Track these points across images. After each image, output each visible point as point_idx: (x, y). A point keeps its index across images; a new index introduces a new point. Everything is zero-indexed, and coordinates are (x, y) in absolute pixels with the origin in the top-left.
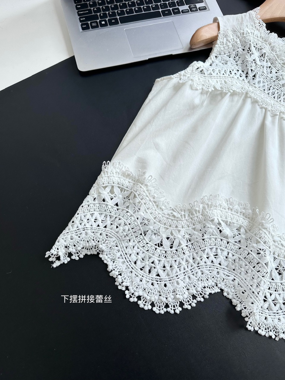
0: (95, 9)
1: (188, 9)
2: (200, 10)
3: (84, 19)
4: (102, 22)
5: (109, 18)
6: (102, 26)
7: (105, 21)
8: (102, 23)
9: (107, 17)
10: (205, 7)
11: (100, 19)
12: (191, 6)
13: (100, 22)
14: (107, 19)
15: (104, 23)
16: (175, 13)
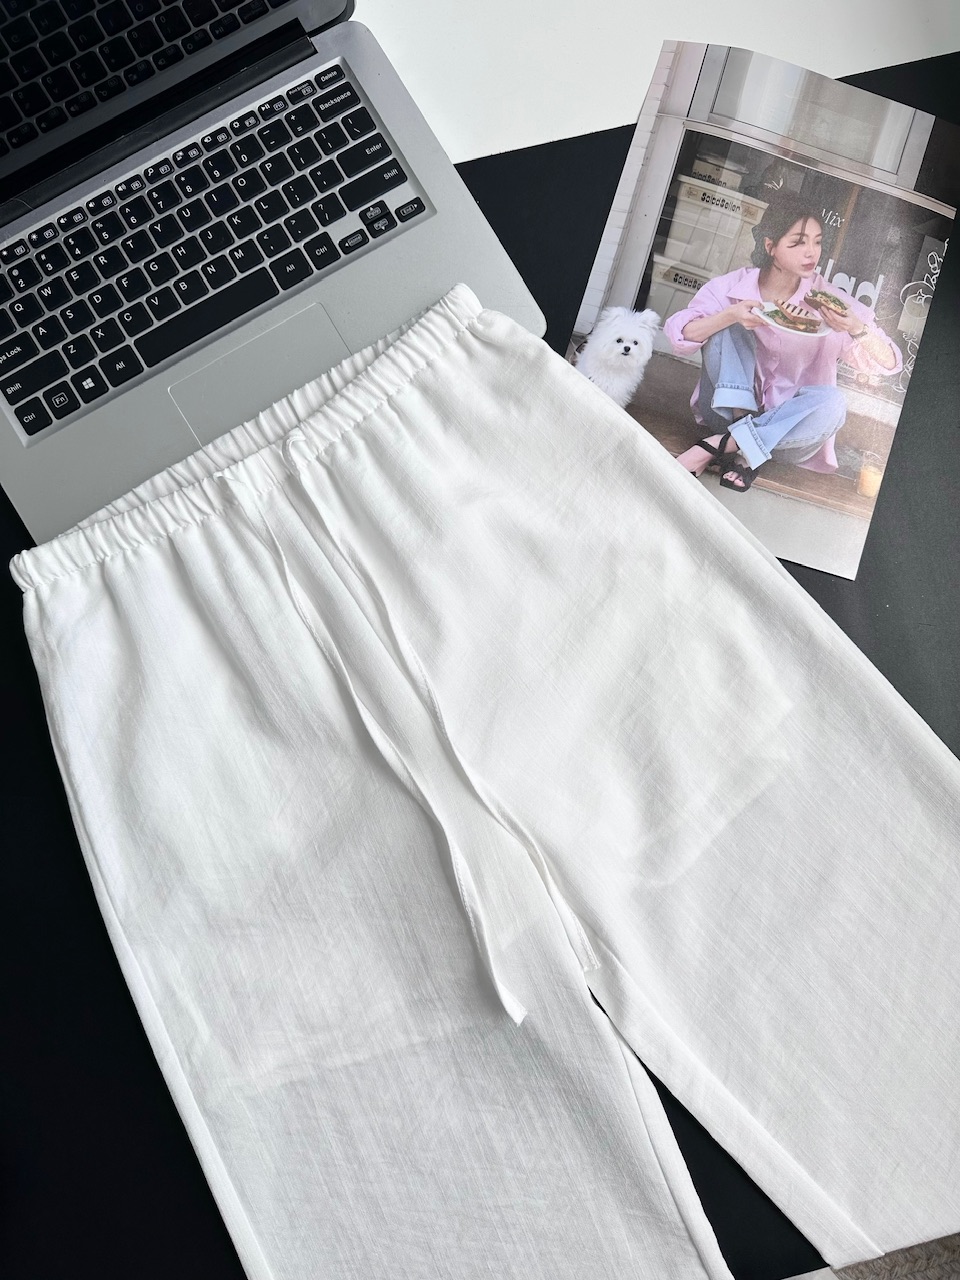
0: (42, 330)
1: (361, 232)
2: (402, 221)
3: (18, 386)
4: (84, 383)
5: (101, 355)
6: (89, 396)
7: (91, 373)
8: (87, 387)
9: (93, 355)
10: (417, 200)
11: (73, 372)
12: (369, 214)
13: (78, 380)
14: (95, 362)
15: (92, 385)
16: (321, 263)
